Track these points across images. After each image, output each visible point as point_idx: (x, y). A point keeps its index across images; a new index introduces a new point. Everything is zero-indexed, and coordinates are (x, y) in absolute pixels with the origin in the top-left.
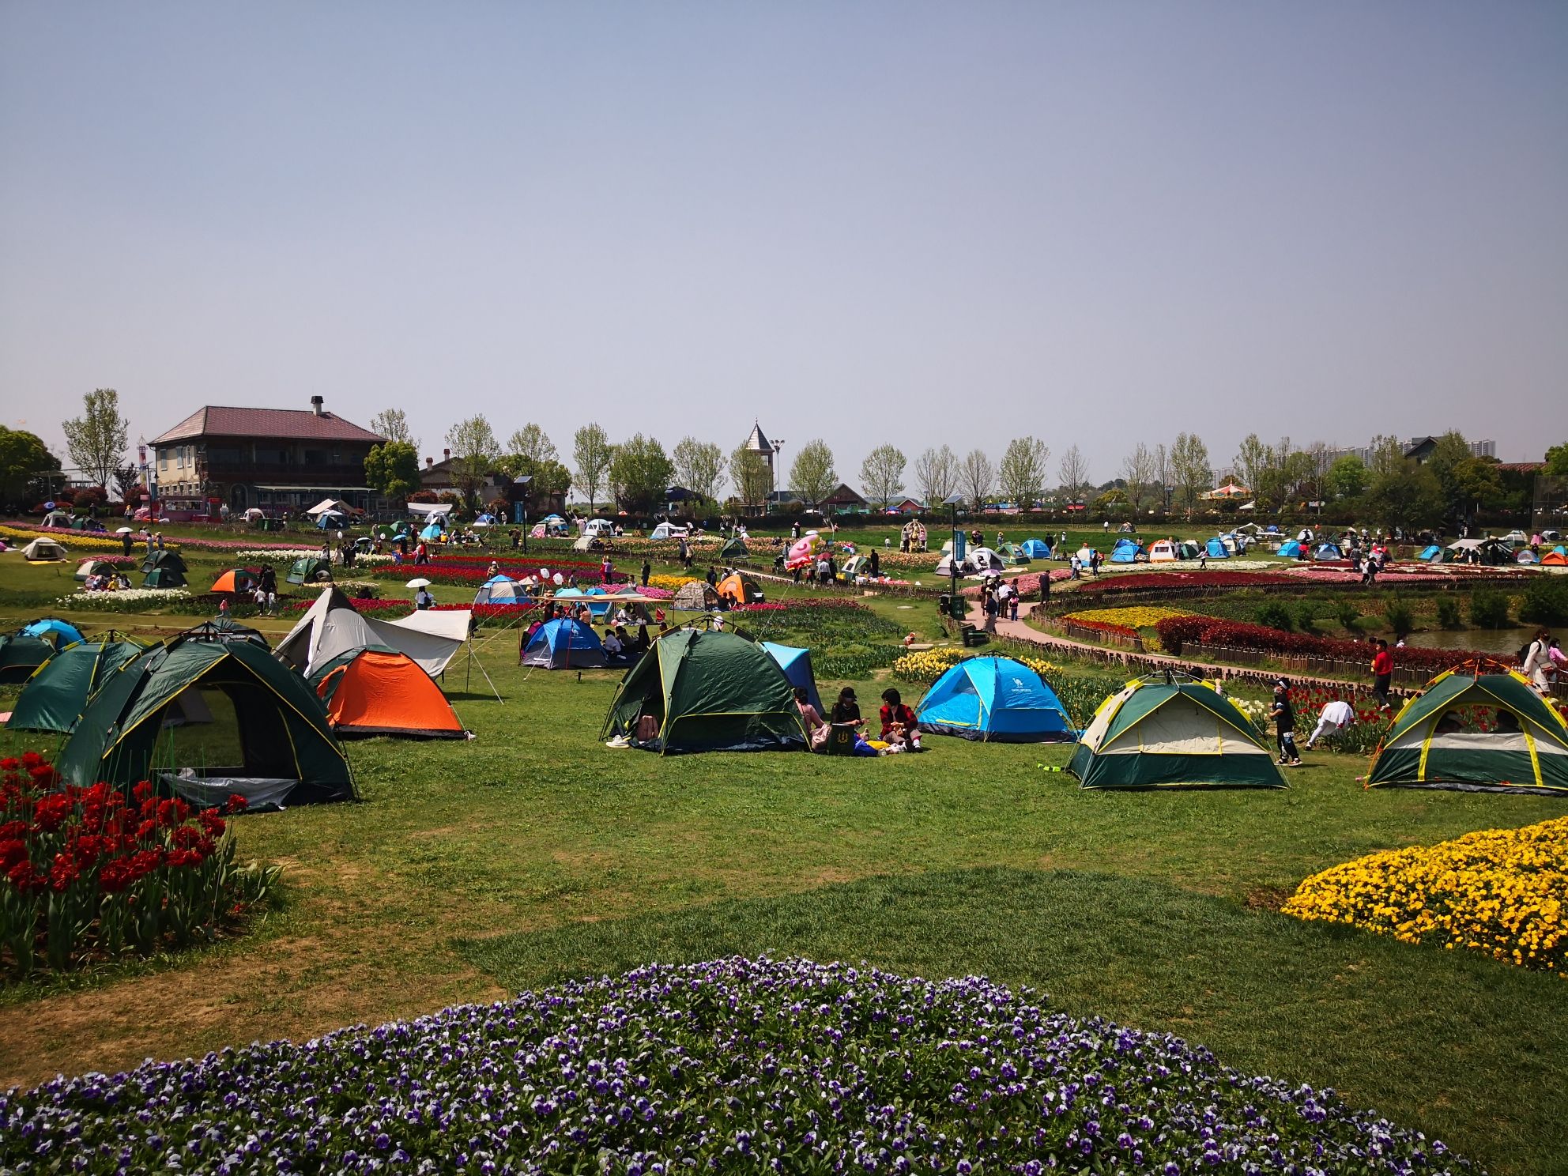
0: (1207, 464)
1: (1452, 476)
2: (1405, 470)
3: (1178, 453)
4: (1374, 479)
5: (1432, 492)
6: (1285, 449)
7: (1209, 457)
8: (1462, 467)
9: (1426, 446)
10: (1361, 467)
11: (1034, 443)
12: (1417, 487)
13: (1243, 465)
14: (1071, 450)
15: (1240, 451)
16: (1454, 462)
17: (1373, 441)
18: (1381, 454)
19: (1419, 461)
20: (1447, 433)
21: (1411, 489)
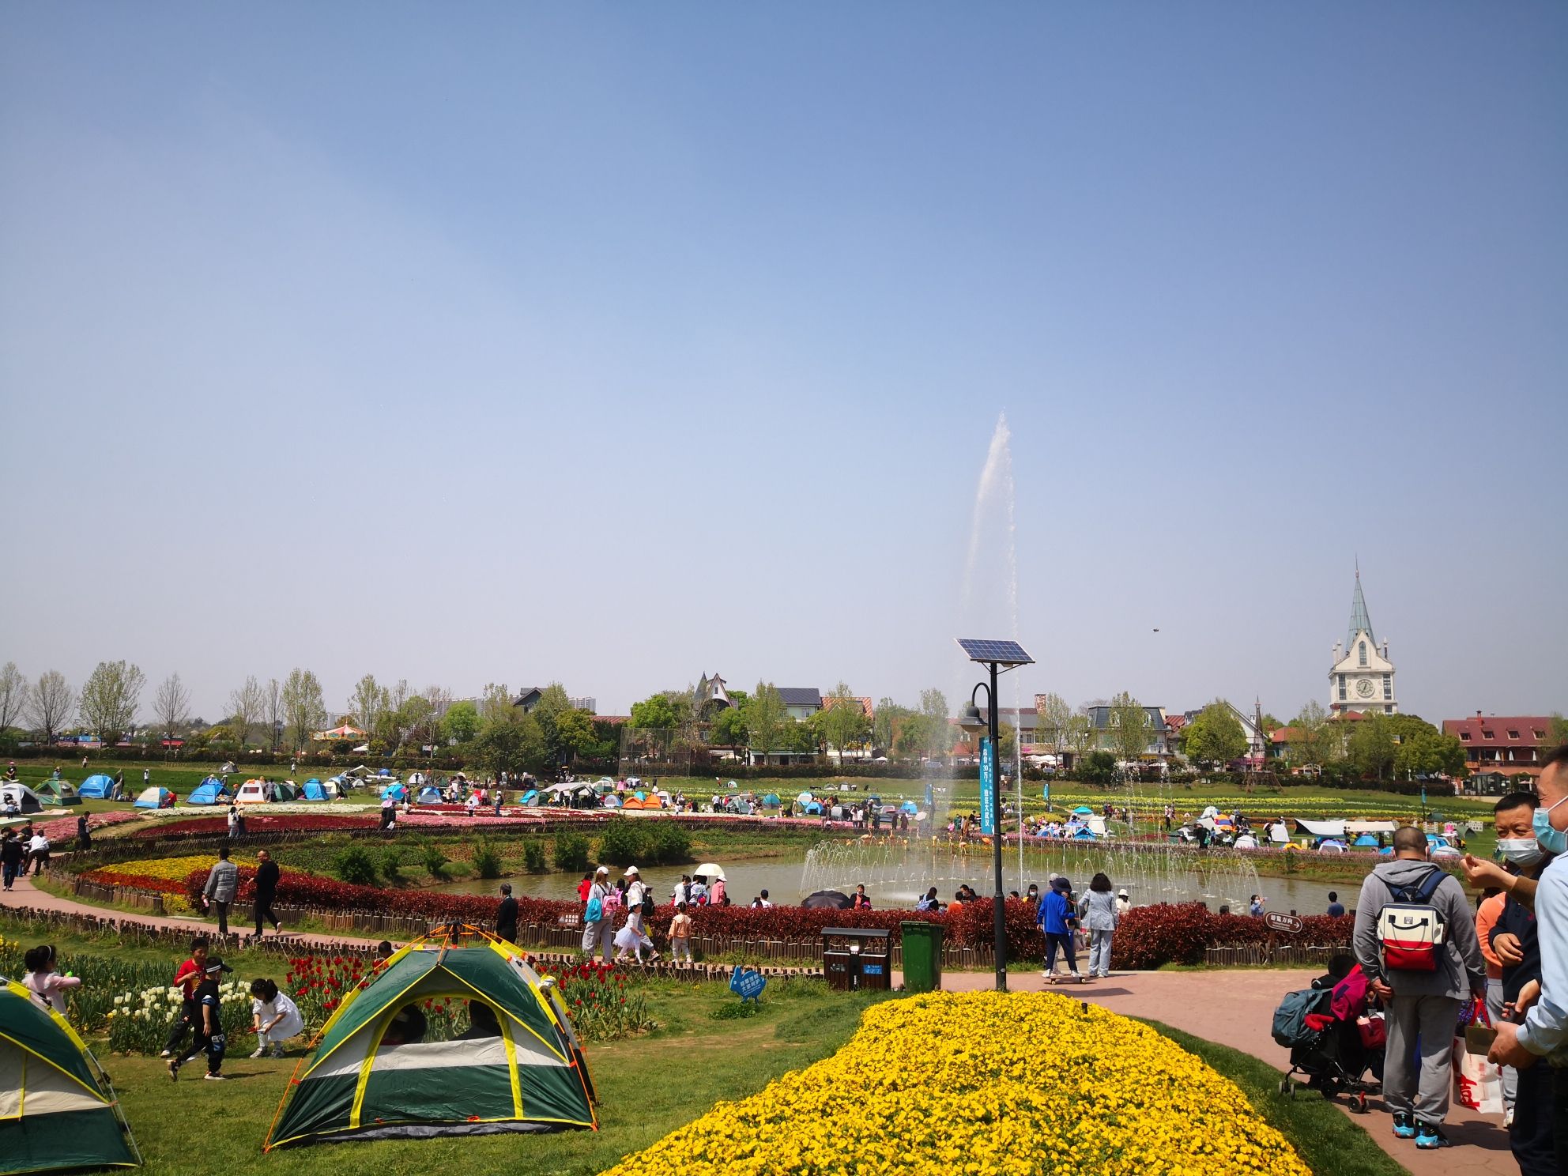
0: (321, 703)
1: (554, 725)
2: (513, 717)
3: (291, 689)
4: (485, 725)
5: (535, 739)
6: (401, 692)
7: (325, 696)
8: (562, 716)
9: (533, 696)
10: (474, 713)
11: (128, 668)
12: (522, 734)
13: (358, 706)
14: (171, 679)
15: (356, 691)
16: (556, 712)
17: (486, 689)
18: (492, 701)
19: (526, 710)
20: (551, 685)
21: (516, 736)
